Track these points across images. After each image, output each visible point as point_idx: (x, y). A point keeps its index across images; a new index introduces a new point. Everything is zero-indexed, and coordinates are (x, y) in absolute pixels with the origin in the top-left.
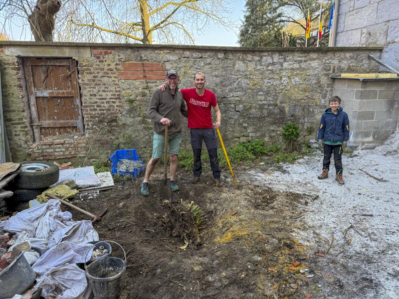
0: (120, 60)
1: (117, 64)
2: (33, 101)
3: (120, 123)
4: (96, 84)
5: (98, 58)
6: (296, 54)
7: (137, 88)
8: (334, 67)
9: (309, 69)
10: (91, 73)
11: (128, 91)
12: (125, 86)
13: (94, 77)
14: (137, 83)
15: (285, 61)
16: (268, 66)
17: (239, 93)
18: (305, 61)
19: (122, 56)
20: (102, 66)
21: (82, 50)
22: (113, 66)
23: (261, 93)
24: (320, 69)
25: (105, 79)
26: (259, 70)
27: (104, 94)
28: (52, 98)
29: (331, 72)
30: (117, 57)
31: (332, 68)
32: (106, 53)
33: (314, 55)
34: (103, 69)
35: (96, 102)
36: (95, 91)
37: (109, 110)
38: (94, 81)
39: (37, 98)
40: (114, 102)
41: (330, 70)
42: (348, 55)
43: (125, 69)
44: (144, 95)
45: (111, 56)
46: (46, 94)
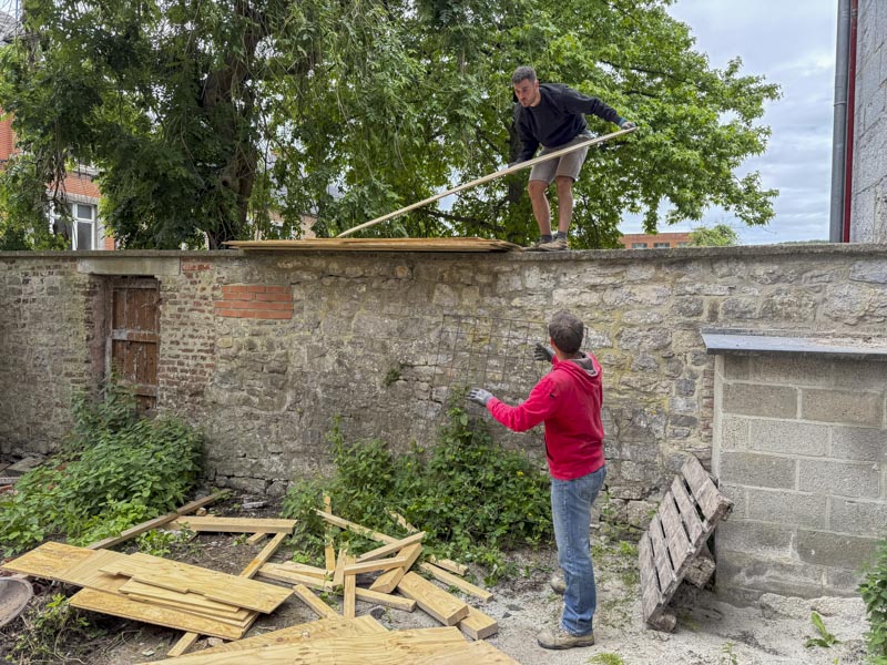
0: (219, 281)
1: (214, 289)
2: (109, 344)
3: (209, 400)
4: (182, 324)
5: (190, 276)
6: (590, 268)
7: (242, 334)
8: (714, 306)
9: (628, 308)
10: (175, 303)
11: (226, 339)
12: (223, 329)
13: (181, 310)
14: (243, 323)
15: (558, 285)
16: (511, 299)
17: (442, 359)
18: (615, 287)
19: (224, 274)
20: (193, 292)
22: (208, 292)
23: (493, 362)
24: (665, 310)
25: (195, 314)
26: (490, 306)
27: (191, 340)
28: (131, 343)
29: (704, 317)
30: (216, 276)
31: (706, 308)
32: (201, 268)
34: (193, 297)
35: (178, 356)
36: (179, 334)
37: (194, 372)
38: (179, 317)
39: (114, 341)
40: (203, 358)
41: (699, 313)
43: (227, 297)
44: (252, 346)
45: (208, 272)
46: (124, 336)
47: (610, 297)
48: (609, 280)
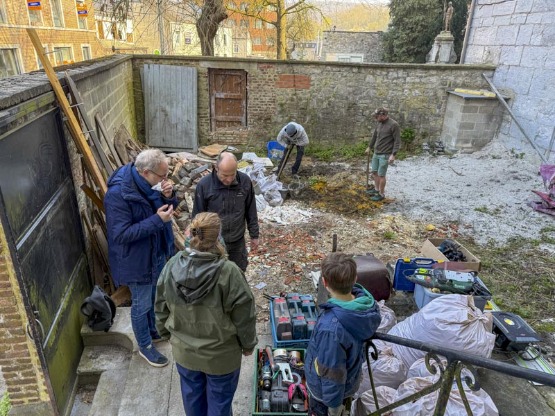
0: (277, 72)
1: (275, 76)
2: (213, 100)
3: (273, 121)
4: (259, 91)
5: (263, 70)
6: (418, 70)
7: (288, 95)
8: (450, 83)
9: (428, 83)
10: (256, 82)
11: (281, 96)
12: (279, 93)
13: (259, 85)
14: (288, 90)
15: (408, 76)
16: (393, 80)
17: (368, 101)
18: (425, 77)
19: (280, 70)
20: (265, 77)
21: (252, 64)
22: (272, 77)
23: (385, 102)
24: (437, 84)
25: (266, 87)
26: (386, 82)
27: (264, 98)
28: (226, 99)
29: (447, 86)
30: (276, 70)
31: (448, 83)
32: (268, 67)
33: (434, 72)
34: (264, 79)
35: (258, 104)
36: (258, 95)
37: (266, 110)
38: (258, 88)
39: (216, 98)
40: (270, 105)
41: (446, 85)
42: (463, 73)
43: (281, 79)
44: (292, 100)
45: (272, 69)
46: (222, 96)
47: (423, 80)
48: (424, 74)
